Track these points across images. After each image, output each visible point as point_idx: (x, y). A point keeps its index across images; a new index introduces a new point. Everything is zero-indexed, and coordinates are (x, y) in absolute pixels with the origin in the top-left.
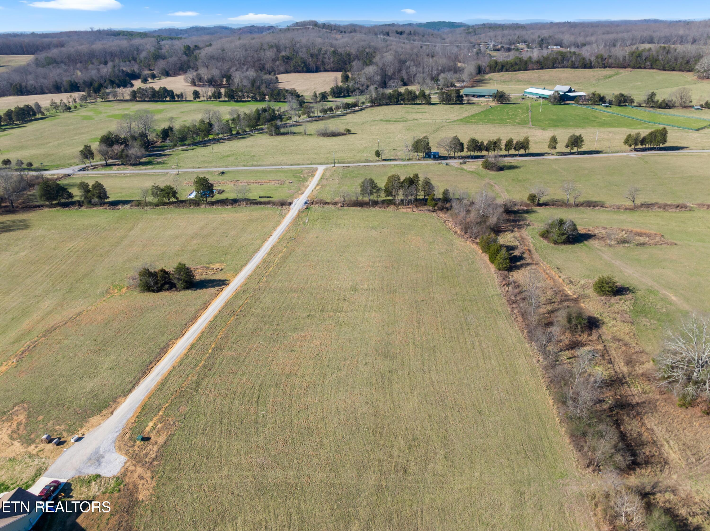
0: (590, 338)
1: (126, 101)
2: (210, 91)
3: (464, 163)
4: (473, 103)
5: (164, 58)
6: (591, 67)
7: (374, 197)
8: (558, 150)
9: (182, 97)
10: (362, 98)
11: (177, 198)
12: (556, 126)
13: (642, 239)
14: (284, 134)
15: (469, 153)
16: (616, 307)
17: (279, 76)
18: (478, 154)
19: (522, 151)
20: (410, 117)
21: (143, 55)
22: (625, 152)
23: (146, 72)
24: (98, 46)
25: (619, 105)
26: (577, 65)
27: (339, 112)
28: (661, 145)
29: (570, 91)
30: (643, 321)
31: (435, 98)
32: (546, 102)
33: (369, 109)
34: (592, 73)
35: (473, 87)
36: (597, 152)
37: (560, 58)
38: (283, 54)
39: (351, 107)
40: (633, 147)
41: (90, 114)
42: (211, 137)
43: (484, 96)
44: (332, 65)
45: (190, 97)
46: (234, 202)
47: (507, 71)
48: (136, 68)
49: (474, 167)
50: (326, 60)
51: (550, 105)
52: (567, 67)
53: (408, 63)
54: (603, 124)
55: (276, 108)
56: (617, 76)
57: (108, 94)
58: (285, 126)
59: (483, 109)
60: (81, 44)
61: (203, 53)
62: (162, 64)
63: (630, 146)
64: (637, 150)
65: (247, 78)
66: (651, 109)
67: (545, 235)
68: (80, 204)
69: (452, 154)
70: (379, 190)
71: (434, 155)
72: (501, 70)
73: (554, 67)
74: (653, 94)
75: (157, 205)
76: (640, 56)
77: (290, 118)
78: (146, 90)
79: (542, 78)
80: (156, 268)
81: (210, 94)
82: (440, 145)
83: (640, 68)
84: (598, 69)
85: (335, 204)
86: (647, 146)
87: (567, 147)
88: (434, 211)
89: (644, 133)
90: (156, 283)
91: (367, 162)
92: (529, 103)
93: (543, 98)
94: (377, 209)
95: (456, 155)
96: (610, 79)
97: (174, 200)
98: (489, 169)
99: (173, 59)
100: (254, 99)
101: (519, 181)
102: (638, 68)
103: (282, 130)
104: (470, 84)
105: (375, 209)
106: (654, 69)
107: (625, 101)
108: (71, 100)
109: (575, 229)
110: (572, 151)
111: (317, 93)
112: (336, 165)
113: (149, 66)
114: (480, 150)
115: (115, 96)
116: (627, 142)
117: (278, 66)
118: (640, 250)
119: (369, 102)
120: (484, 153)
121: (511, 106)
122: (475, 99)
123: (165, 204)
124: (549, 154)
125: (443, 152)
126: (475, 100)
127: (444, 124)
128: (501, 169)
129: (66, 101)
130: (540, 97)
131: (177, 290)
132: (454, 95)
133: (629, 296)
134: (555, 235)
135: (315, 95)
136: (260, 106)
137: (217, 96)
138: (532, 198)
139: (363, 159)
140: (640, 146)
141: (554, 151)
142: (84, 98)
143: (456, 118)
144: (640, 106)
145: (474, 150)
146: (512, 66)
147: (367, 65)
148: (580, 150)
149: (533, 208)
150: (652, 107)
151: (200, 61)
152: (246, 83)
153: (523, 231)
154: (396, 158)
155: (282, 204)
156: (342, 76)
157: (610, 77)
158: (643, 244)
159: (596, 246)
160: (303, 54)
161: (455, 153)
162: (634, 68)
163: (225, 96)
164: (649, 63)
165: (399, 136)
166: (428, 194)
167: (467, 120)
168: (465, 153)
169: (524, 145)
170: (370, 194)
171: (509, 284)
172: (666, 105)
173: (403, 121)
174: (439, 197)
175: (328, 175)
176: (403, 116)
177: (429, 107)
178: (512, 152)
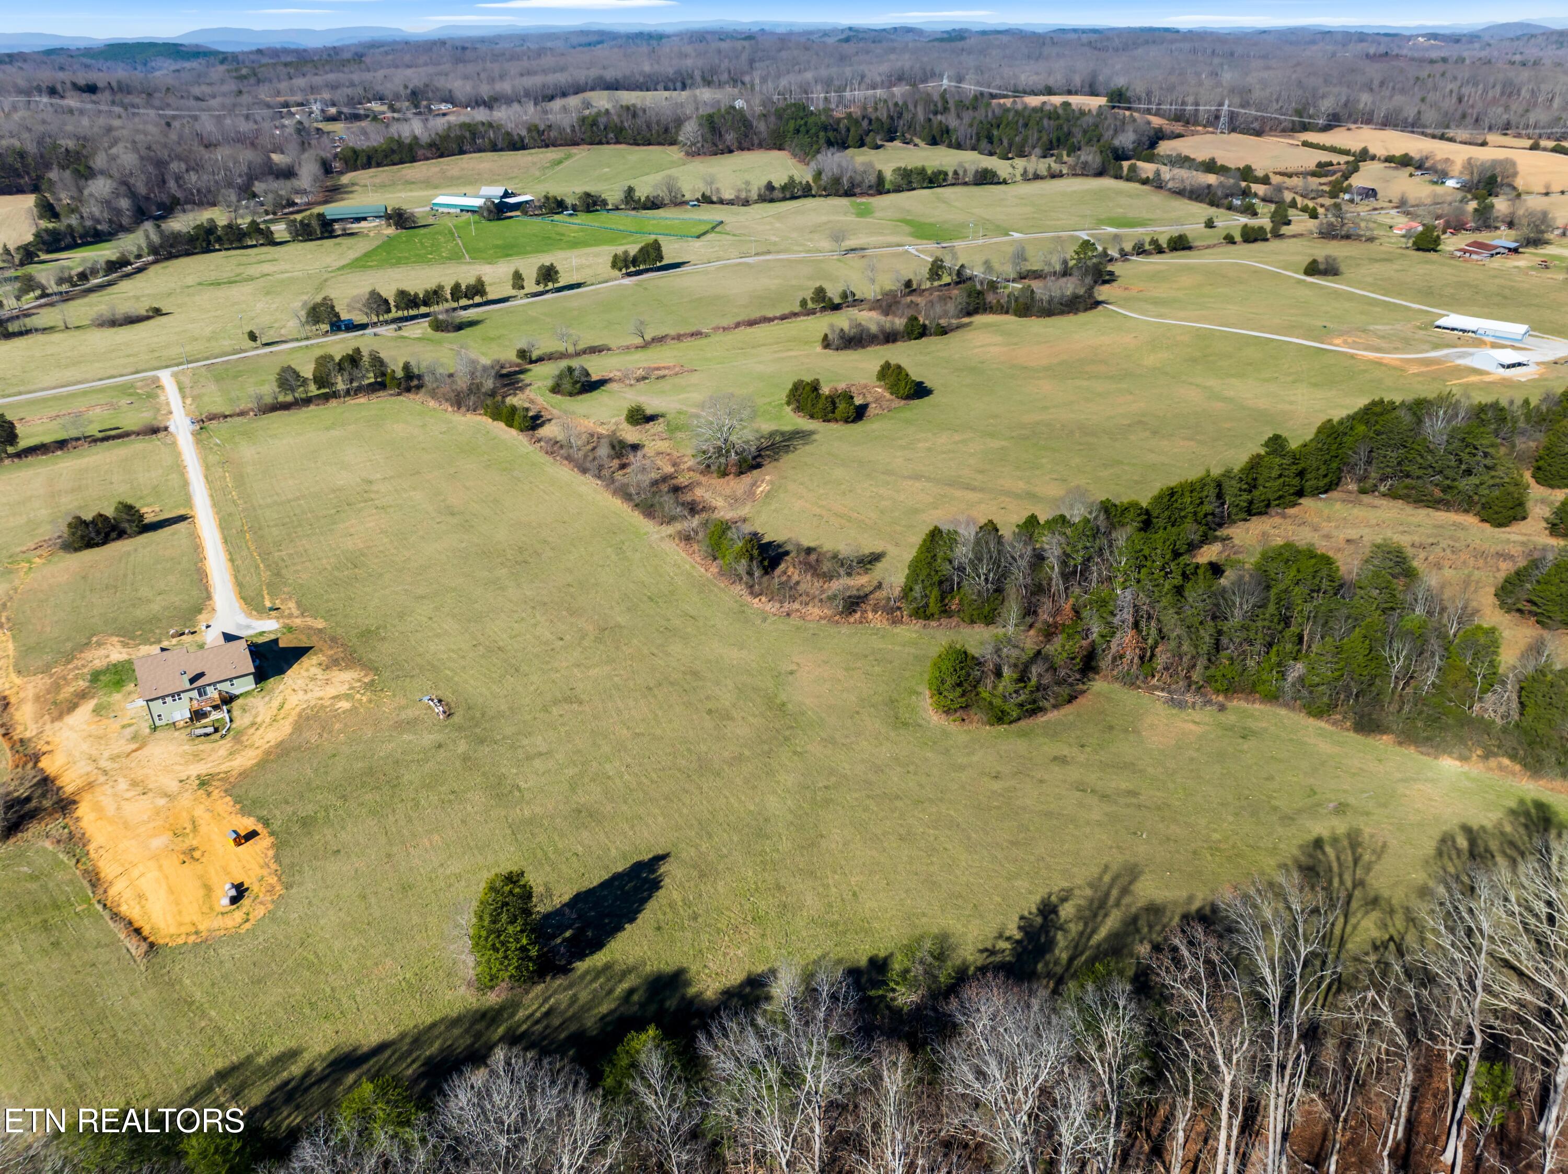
0: (636, 458)
3: (400, 328)
4: (352, 234)
6: (524, 147)
7: (300, 393)
8: (526, 291)
12: (507, 255)
13: (661, 373)
15: (400, 314)
16: (652, 431)
18: (412, 312)
19: (477, 299)
20: (253, 271)
22: (615, 279)
25: (588, 211)
26: (500, 146)
27: (100, 280)
28: (658, 264)
29: (506, 194)
30: (679, 435)
31: (280, 232)
32: (476, 217)
33: (157, 267)
34: (529, 158)
35: (326, 202)
36: (580, 285)
37: (467, 134)
39: (119, 268)
40: (624, 270)
43: (365, 219)
47: (379, 165)
49: (419, 332)
51: (487, 222)
52: (485, 151)
53: (173, 166)
54: (575, 244)
56: (570, 161)
58: (7, 318)
59: (377, 242)
63: (620, 270)
64: (629, 275)
66: (633, 213)
67: (556, 389)
69: (375, 319)
70: (305, 382)
71: (346, 325)
72: (368, 165)
73: (462, 152)
74: (630, 190)
76: (594, 123)
79: (449, 174)
82: (350, 308)
83: (600, 143)
84: (537, 150)
85: (242, 414)
86: (642, 267)
87: (538, 283)
88: (399, 394)
89: (633, 250)
90: (98, 533)
91: (241, 353)
92: (449, 223)
93: (469, 211)
94: (312, 408)
95: (381, 319)
96: (561, 166)
98: (443, 331)
101: (492, 339)
102: (598, 144)
103: (11, 328)
104: (320, 197)
105: (309, 408)
106: (621, 143)
107: (595, 204)
109: (588, 374)
110: (546, 288)
111: (11, 248)
112: (189, 366)
114: (417, 305)
116: (614, 265)
118: (662, 384)
119: (150, 254)
120: (423, 310)
121: (422, 231)
122: (352, 225)
124: (516, 297)
125: (359, 318)
126: (355, 226)
127: (326, 276)
128: (459, 327)
130: (463, 211)
131: (130, 536)
132: (315, 223)
133: (661, 420)
134: (567, 385)
135: (7, 252)
138: (522, 354)
139: (229, 349)
140: (632, 269)
141: (523, 292)
143: (340, 263)
144: (617, 209)
145: (407, 308)
146: (386, 156)
148: (556, 285)
149: (525, 367)
150: (634, 209)
153: (527, 391)
154: (283, 339)
155: (151, 431)
156: (32, 204)
157: (560, 162)
158: (664, 377)
159: (615, 388)
161: (378, 316)
162: (592, 143)
164: (611, 135)
165: (260, 306)
166: (383, 374)
167: (360, 264)
168: (394, 314)
169: (478, 289)
170: (293, 390)
171: (539, 440)
172: (653, 204)
173: (246, 280)
174: (400, 374)
175: (186, 381)
176: (238, 271)
177: (278, 248)
178: (464, 302)
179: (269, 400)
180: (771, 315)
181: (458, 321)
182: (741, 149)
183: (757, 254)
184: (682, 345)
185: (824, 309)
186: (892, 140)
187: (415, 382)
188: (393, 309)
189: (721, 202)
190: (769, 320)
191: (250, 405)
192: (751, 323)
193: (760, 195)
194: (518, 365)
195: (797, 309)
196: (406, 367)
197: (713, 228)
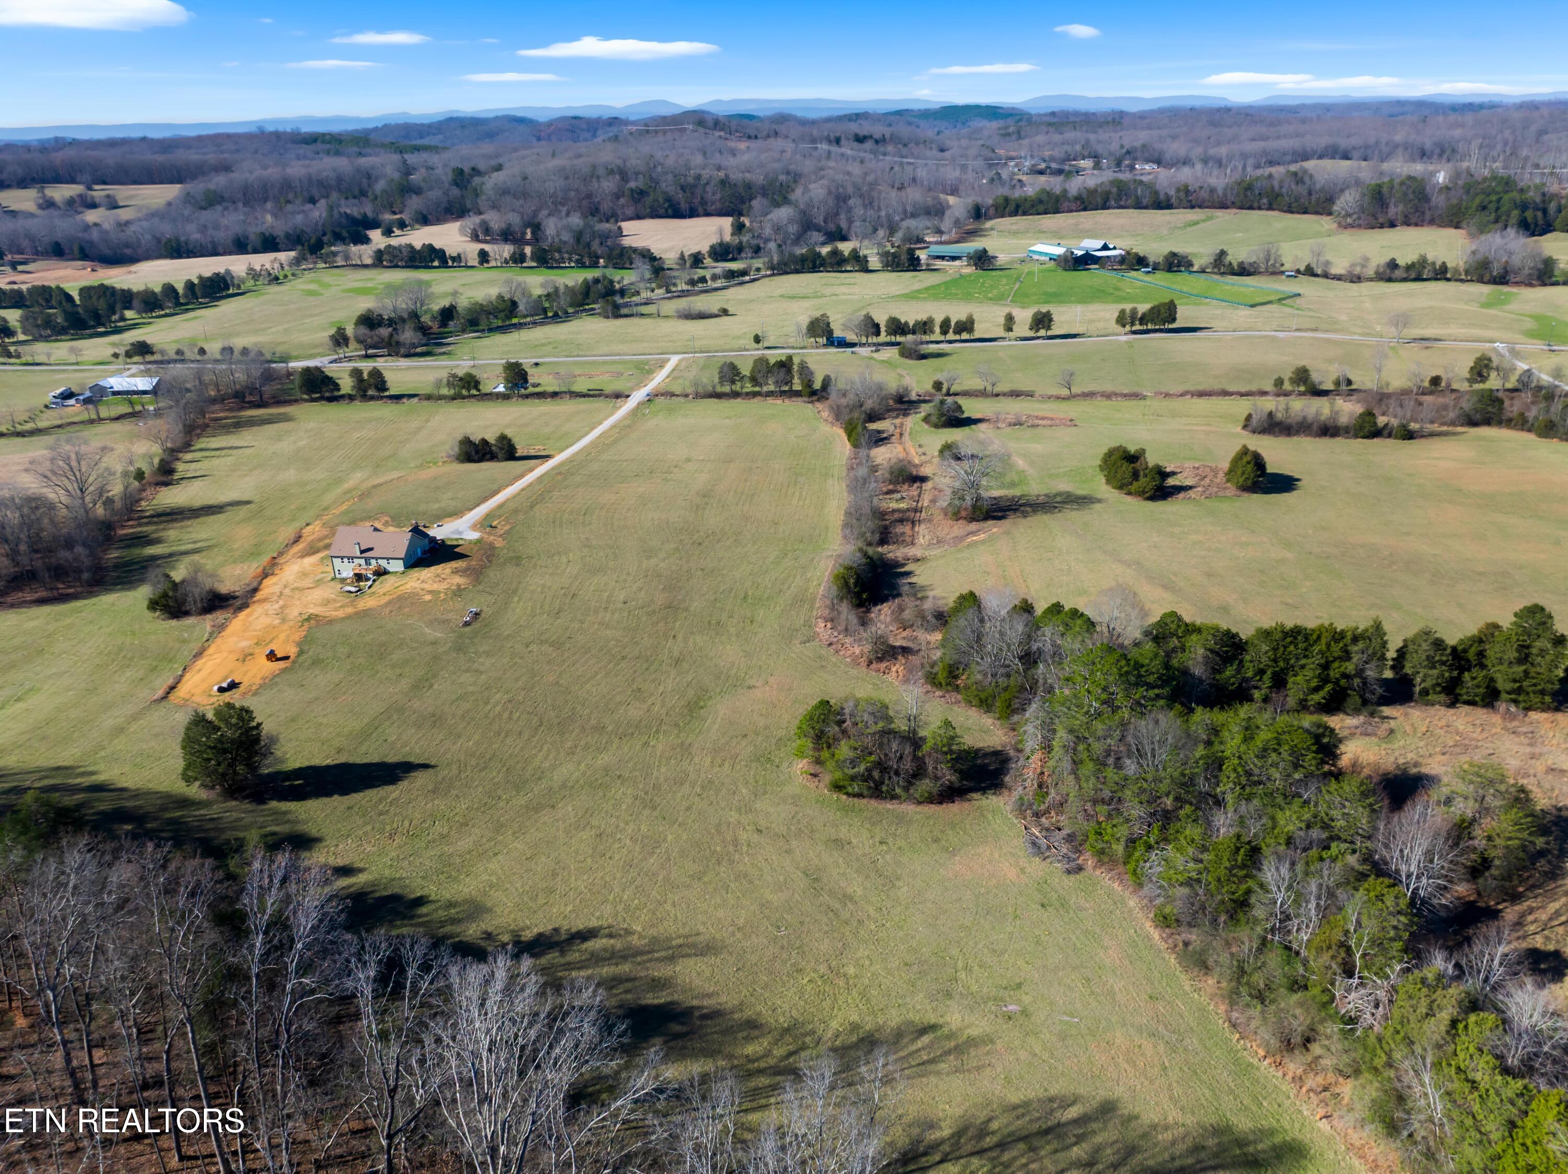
0: (909, 488)
1: (366, 266)
2: (507, 250)
3: (875, 351)
4: (933, 270)
5: (418, 191)
6: (1169, 206)
7: (737, 387)
8: (1017, 333)
9: (460, 261)
10: (758, 263)
11: (479, 390)
13: (1041, 423)
14: (626, 316)
15: (888, 339)
17: (624, 224)
18: (893, 339)
19: (965, 336)
20: (828, 291)
21: (380, 186)
22: (1117, 335)
23: (387, 217)
24: (297, 169)
25: (1170, 271)
26: (1144, 204)
27: (718, 284)
28: (1171, 326)
29: (1105, 248)
31: (874, 262)
32: (1055, 266)
33: (767, 279)
34: (1167, 217)
36: (1074, 336)
38: (632, 184)
39: (738, 277)
40: (1128, 328)
41: (312, 287)
42: (515, 321)
43: (958, 258)
44: (718, 205)
45: (474, 260)
46: (555, 395)
47: (1025, 213)
48: (368, 209)
49: (888, 356)
50: (709, 196)
51: (1060, 270)
53: (851, 202)
55: (617, 278)
56: (1208, 223)
57: (335, 254)
58: (627, 305)
59: (948, 279)
60: (265, 168)
61: (491, 183)
62: (415, 203)
63: (1124, 326)
64: (1135, 332)
65: (567, 228)
66: (1221, 277)
67: (929, 419)
68: (351, 398)
69: (864, 340)
70: (742, 378)
71: (837, 342)
73: (1105, 207)
74: (1223, 253)
75: (453, 398)
77: (638, 293)
78: (399, 249)
79: (1081, 227)
80: (476, 438)
81: (506, 255)
82: (846, 327)
83: (1251, 208)
84: (1180, 210)
85: (686, 396)
86: (1150, 326)
87: (1030, 328)
88: (812, 402)
89: (1143, 308)
90: (477, 452)
91: (741, 351)
92: (1026, 268)
93: (1054, 260)
94: (739, 400)
95: (870, 341)
97: (474, 392)
98: (906, 358)
99: (434, 195)
100: (581, 265)
102: (1248, 208)
103: (624, 311)
104: (953, 235)
105: (736, 401)
106: (1273, 209)
107: (1179, 265)
108: (276, 265)
109: (960, 411)
110: (1039, 334)
111: (686, 254)
112: (698, 355)
113: (391, 206)
114: (905, 333)
115: (347, 257)
116: (1121, 320)
117: (623, 207)
118: (1029, 430)
119: (768, 269)
121: (994, 273)
122: (945, 263)
123: (464, 397)
124: (1003, 339)
125: (851, 337)
126: (939, 264)
128: (924, 357)
129: (268, 266)
130: (1049, 259)
131: (499, 460)
132: (904, 257)
135: (682, 257)
136: (590, 274)
137: (518, 259)
138: (938, 385)
139: (736, 346)
140: (1137, 327)
141: (1013, 335)
142: (297, 262)
143: (898, 293)
144: (1203, 271)
145: (896, 333)
147: (777, 205)
148: (1050, 333)
150: (1222, 273)
151: (484, 197)
152: (566, 237)
153: (904, 418)
154: (785, 346)
155: (618, 396)
156: (732, 225)
158: (1037, 426)
159: (982, 428)
160: (668, 186)
161: (867, 338)
162: (1241, 208)
163: (532, 259)
164: (1265, 201)
166: (806, 383)
168: (883, 337)
169: (966, 326)
170: (730, 383)
171: (859, 458)
172: (1243, 271)
174: (818, 386)
175: (683, 366)
177: (864, 275)
178: (948, 336)
179: (708, 388)
180: (1231, 388)
181: (929, 351)
182: (1407, 223)
183: (1298, 330)
185: (1303, 393)
189: (1326, 275)
191: (691, 390)
192: (1201, 394)
193: (1377, 273)
194: (924, 396)
195: (1267, 387)
196: (826, 380)
197: (1280, 300)
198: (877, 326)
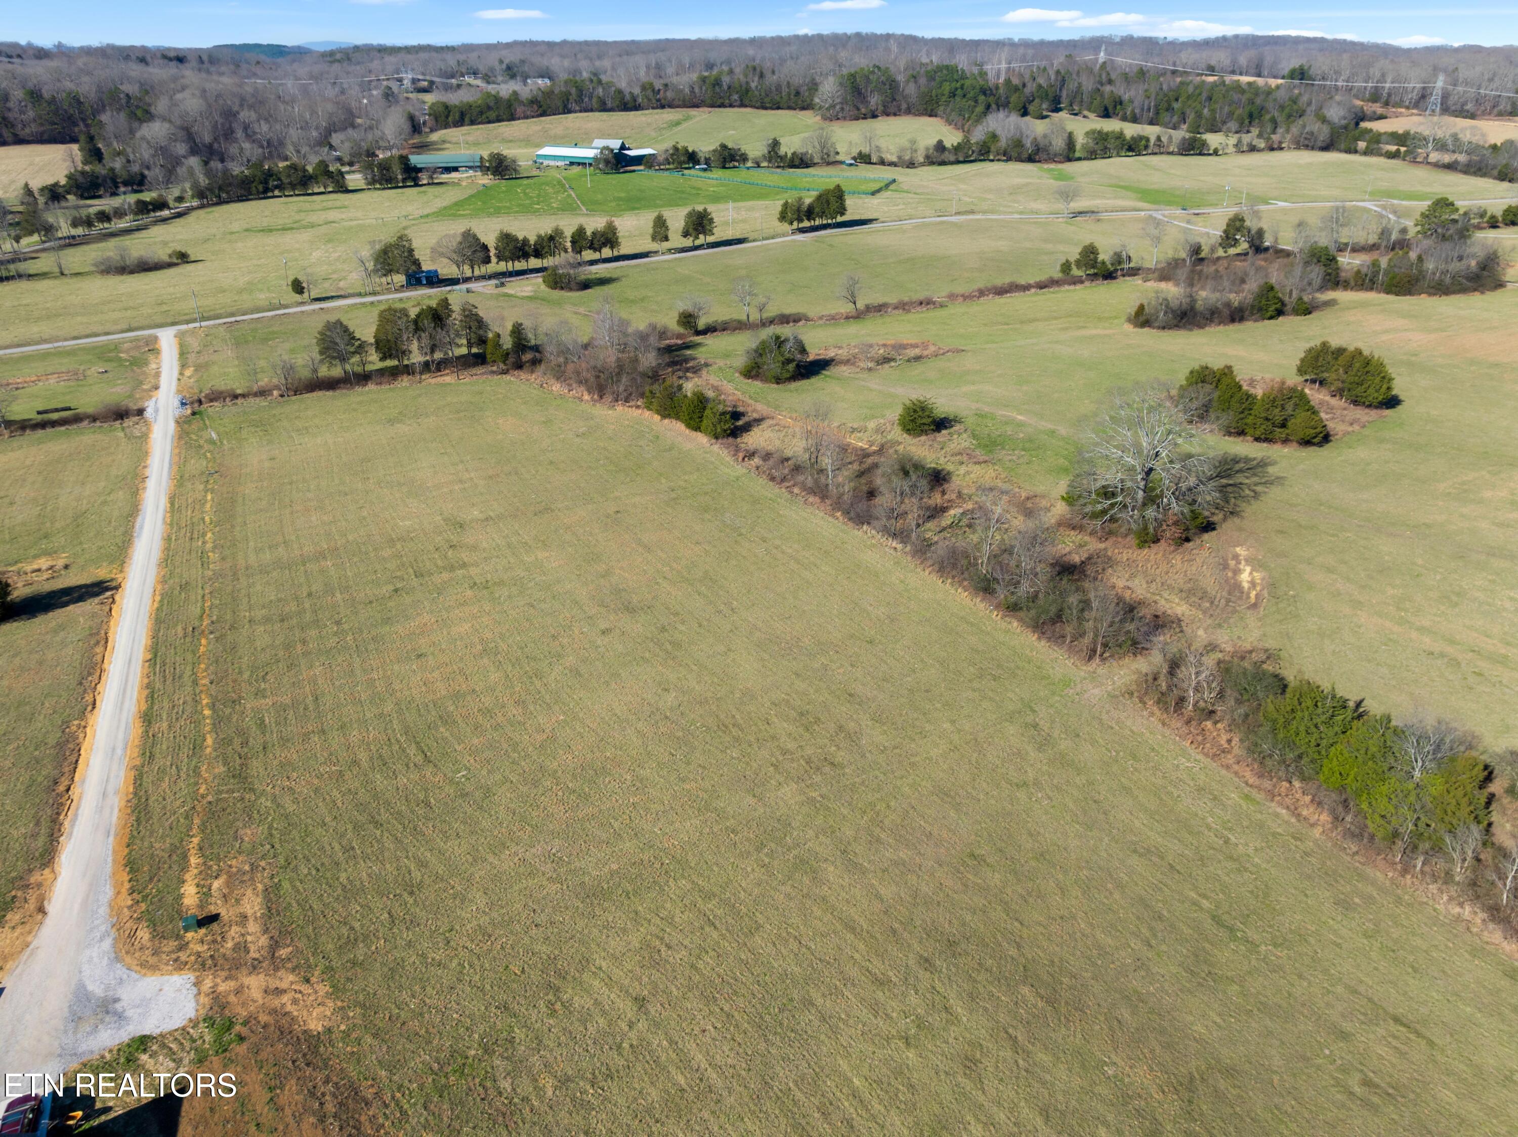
0: (946, 497)
3: (503, 285)
4: (441, 184)
7: (353, 364)
8: (670, 244)
10: (177, 190)
12: (634, 209)
13: (910, 353)
15: (502, 266)
16: (953, 446)
18: (520, 265)
19: (607, 252)
20: (314, 218)
22: (784, 235)
25: (724, 167)
26: (609, 104)
27: (125, 223)
28: (840, 219)
29: (623, 147)
30: (1004, 455)
31: (354, 177)
32: (590, 169)
33: (203, 211)
34: (644, 119)
36: (740, 241)
37: (573, 91)
39: (154, 210)
40: (795, 224)
43: (455, 169)
47: (472, 123)
49: (530, 288)
51: (601, 176)
52: (592, 110)
53: (243, 116)
59: (470, 192)
63: (791, 223)
64: (803, 231)
66: (779, 170)
67: (753, 371)
69: (468, 273)
70: (361, 348)
71: (427, 278)
72: (460, 122)
73: (567, 110)
74: (775, 144)
76: (716, 84)
82: (436, 252)
83: (722, 106)
84: (651, 111)
85: (262, 393)
86: (818, 222)
87: (686, 234)
88: (505, 372)
89: (808, 197)
91: (278, 309)
92: (556, 175)
93: (579, 164)
94: (371, 387)
95: (477, 273)
96: (679, 128)
98: (562, 288)
101: (633, 302)
102: (720, 106)
105: (367, 388)
106: (746, 106)
107: (732, 158)
109: (803, 351)
110: (698, 243)
112: (203, 324)
114: (526, 256)
116: (783, 217)
118: (918, 369)
119: (195, 197)
120: (534, 263)
121: (526, 182)
122: (441, 175)
124: (656, 252)
125: (447, 269)
126: (444, 176)
127: (406, 223)
128: (585, 285)
130: (572, 164)
132: (396, 167)
133: (958, 427)
138: (687, 319)
139: (262, 303)
140: (806, 224)
141: (666, 245)
143: (425, 212)
144: (759, 166)
145: (513, 258)
146: (481, 113)
147: (142, 120)
148: (711, 239)
149: (692, 338)
150: (778, 167)
153: (704, 375)
154: (342, 293)
155: (118, 414)
156: (82, 152)
157: (678, 123)
158: (918, 358)
159: (846, 374)
161: (473, 268)
162: (712, 106)
164: (735, 97)
165: (316, 254)
166: (482, 341)
167: (450, 212)
168: (495, 266)
169: (607, 238)
170: (343, 359)
171: (751, 455)
172: (802, 162)
173: (305, 227)
174: (507, 343)
175: (194, 344)
176: (297, 218)
177: (350, 196)
178: (588, 255)
179: (305, 374)
180: (1022, 282)
181: (583, 277)
182: (887, 114)
183: (958, 213)
184: (910, 316)
185: (1093, 277)
186: (1057, 110)
187: (527, 356)
188: (494, 260)
189: (882, 162)
190: (1026, 288)
191: (275, 381)
192: (1001, 291)
193: (927, 157)
194: (679, 336)
195: (1057, 275)
196: (517, 331)
197: (887, 186)
198: (485, 248)
